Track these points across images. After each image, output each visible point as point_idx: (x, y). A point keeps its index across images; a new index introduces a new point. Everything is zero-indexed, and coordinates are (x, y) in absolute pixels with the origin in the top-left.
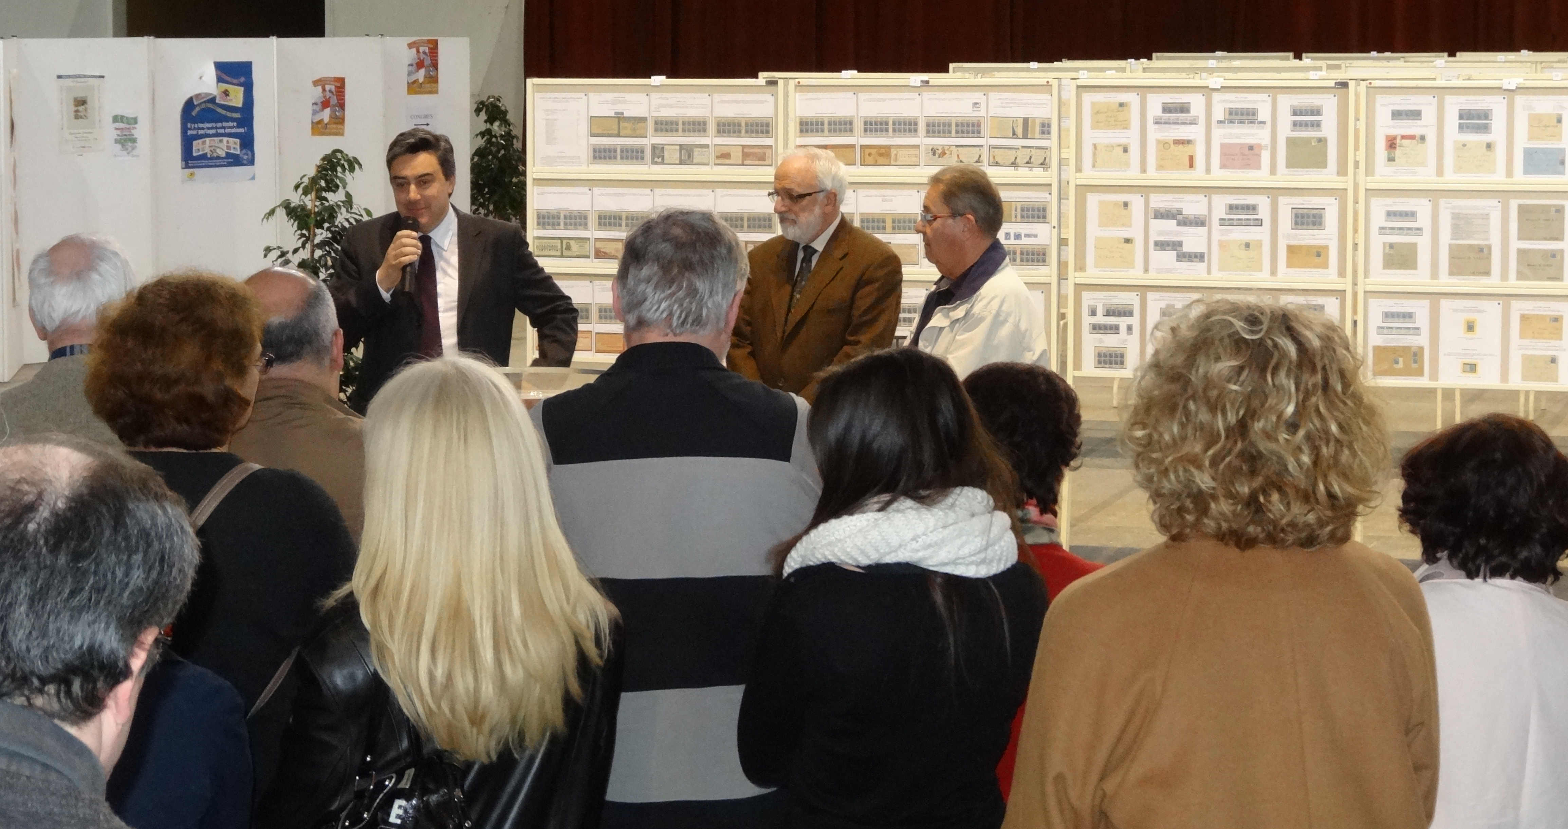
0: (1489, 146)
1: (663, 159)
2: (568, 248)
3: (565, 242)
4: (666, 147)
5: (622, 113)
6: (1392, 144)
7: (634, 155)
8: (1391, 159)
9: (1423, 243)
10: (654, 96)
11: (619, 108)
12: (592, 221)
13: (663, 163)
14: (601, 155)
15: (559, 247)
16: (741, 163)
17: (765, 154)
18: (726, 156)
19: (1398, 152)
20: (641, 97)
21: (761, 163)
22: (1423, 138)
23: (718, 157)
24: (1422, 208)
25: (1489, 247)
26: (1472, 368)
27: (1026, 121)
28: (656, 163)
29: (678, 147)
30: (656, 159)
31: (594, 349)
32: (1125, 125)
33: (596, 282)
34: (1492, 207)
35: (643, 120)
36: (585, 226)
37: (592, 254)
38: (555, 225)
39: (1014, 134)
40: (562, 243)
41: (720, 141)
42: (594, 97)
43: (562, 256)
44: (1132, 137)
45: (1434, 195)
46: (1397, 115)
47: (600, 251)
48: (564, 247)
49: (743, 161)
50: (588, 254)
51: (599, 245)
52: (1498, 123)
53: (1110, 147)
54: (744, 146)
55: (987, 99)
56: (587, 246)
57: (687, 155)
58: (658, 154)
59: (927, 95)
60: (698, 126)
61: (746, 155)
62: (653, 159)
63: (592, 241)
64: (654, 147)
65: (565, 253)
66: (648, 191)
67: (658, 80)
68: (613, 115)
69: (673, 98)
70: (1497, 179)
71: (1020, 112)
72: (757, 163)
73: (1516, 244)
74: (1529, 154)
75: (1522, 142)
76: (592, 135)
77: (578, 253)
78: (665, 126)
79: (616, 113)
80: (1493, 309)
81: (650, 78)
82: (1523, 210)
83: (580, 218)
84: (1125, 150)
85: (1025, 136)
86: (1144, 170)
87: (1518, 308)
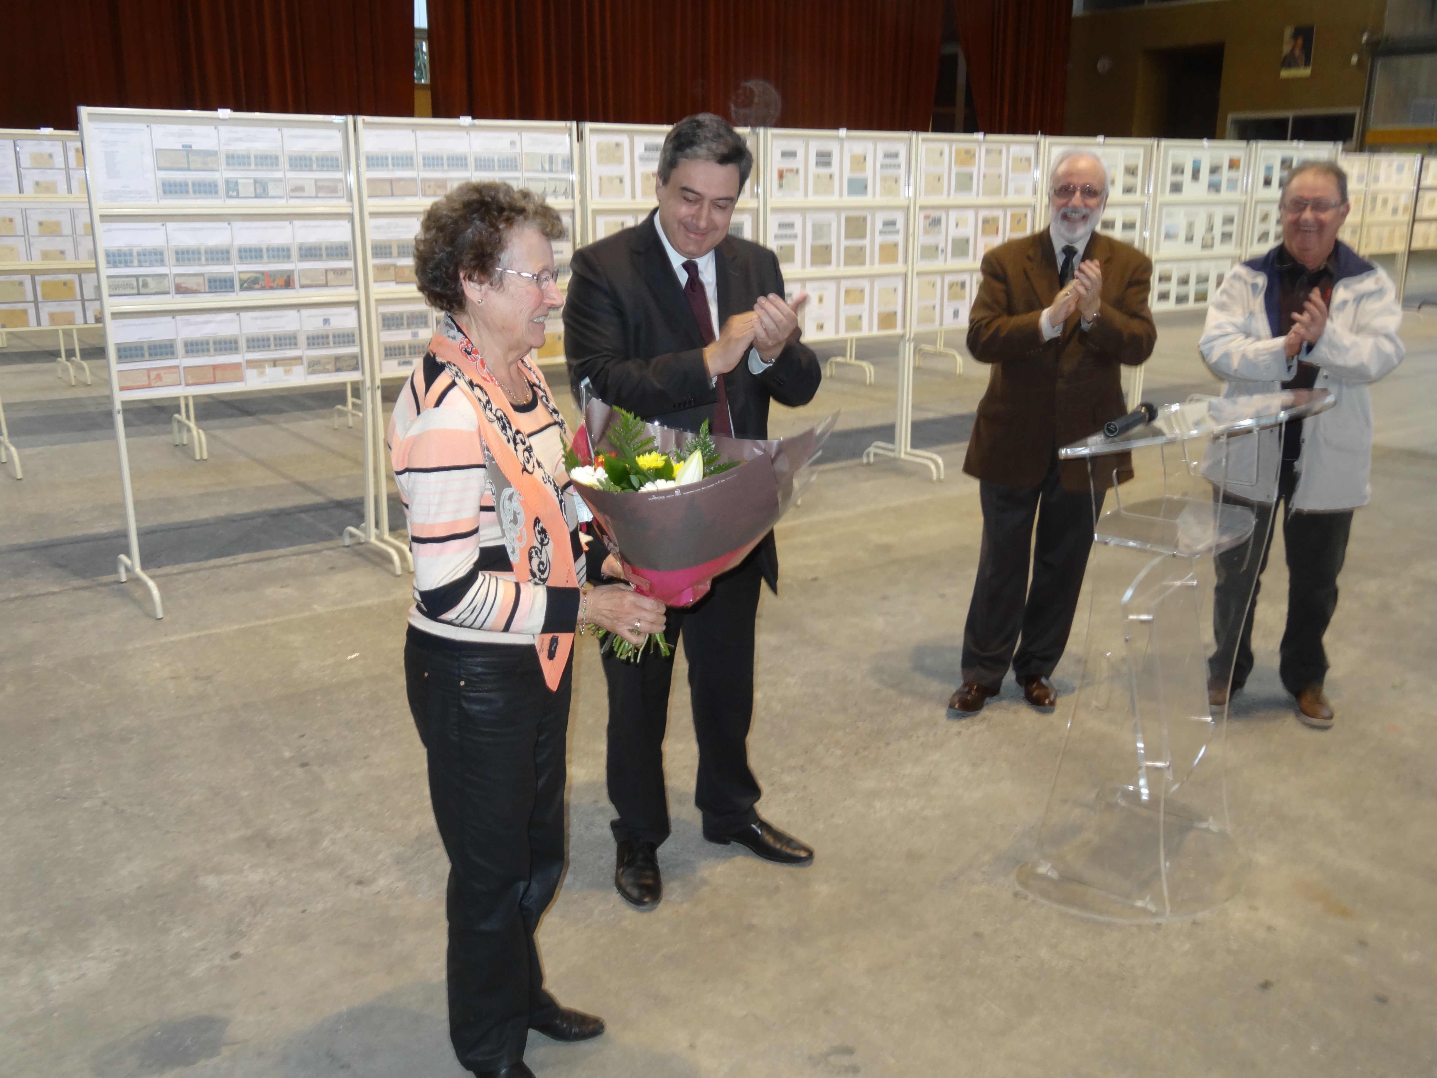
0: (831, 176)
1: (238, 193)
2: (145, 285)
3: (140, 280)
4: (240, 181)
5: (191, 147)
6: (781, 175)
7: (208, 189)
8: (781, 186)
9: (798, 244)
10: (222, 129)
11: (187, 141)
12: (170, 258)
13: (238, 196)
14: (170, 189)
15: (135, 284)
16: (314, 195)
17: (336, 187)
18: (301, 189)
19: (785, 181)
20: (209, 130)
21: (334, 195)
22: (797, 171)
23: (293, 190)
24: (796, 219)
25: (831, 246)
26: (821, 327)
27: (551, 158)
28: (231, 197)
29: (252, 181)
30: (231, 193)
31: (183, 382)
32: (620, 161)
33: (178, 318)
34: (832, 217)
35: (214, 154)
36: (162, 262)
37: (173, 290)
38: (127, 264)
39: (543, 167)
40: (137, 281)
41: (291, 175)
42: (158, 130)
43: (139, 294)
44: (625, 170)
45: (803, 211)
46: (785, 154)
47: (181, 287)
48: (141, 284)
49: (317, 194)
50: (168, 290)
51: (178, 280)
52: (835, 160)
53: (611, 179)
54: (316, 180)
55: (521, 137)
56: (166, 282)
57: (261, 190)
58: (232, 189)
59: (473, 134)
60: (269, 160)
61: (318, 189)
62: (227, 193)
63: (171, 278)
64: (227, 182)
65: (142, 290)
66: (225, 225)
67: (224, 113)
68: (181, 148)
69: (241, 131)
70: (833, 200)
71: (547, 150)
72: (329, 195)
73: (844, 243)
74: (851, 182)
75: (847, 174)
76: (160, 169)
77: (157, 290)
78: (235, 160)
79: (183, 146)
80: (832, 286)
81: (216, 110)
82: (848, 220)
83: (155, 254)
84: (621, 181)
85: (551, 170)
86: (634, 197)
87: (845, 284)
